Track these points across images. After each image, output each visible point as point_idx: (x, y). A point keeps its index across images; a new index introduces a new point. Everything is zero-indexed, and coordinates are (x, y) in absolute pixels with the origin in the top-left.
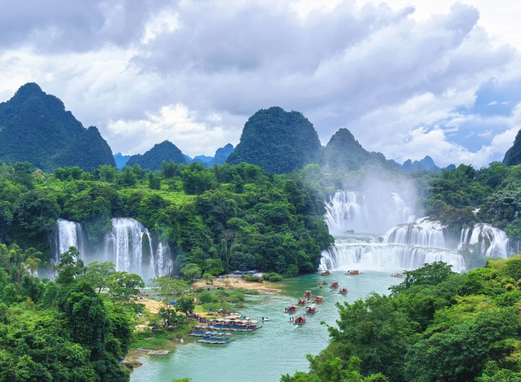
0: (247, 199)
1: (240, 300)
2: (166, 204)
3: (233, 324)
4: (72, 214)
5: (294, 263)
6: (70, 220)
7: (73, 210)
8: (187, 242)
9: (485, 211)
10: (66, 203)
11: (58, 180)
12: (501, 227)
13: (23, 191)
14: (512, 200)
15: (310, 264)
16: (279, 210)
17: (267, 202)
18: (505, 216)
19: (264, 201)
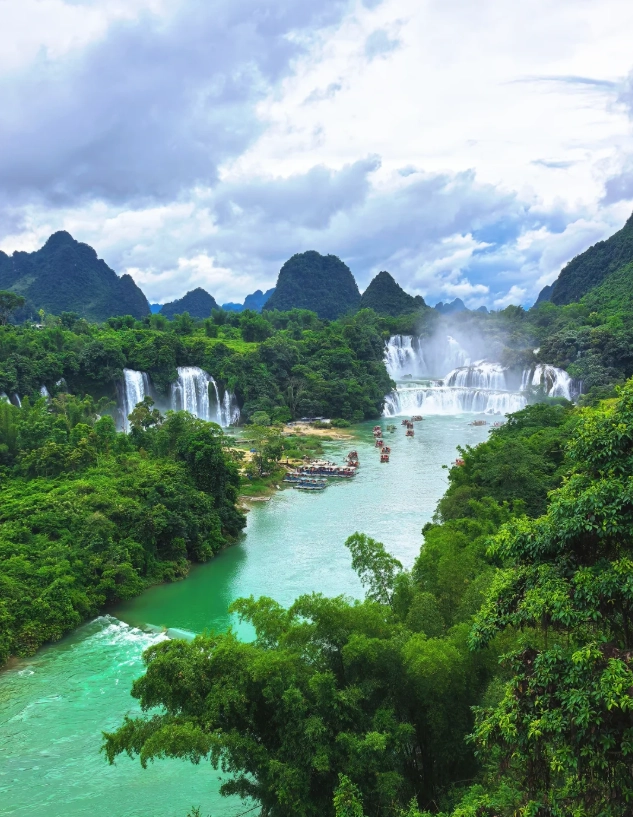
0: (308, 346)
1: (318, 446)
2: (231, 352)
3: (322, 470)
4: (138, 363)
5: (359, 409)
6: (136, 370)
7: (138, 360)
8: (253, 390)
9: (547, 352)
10: (131, 353)
11: (112, 330)
12: (563, 368)
13: (87, 341)
14: (575, 340)
15: (374, 409)
16: (342, 356)
17: (328, 348)
18: (567, 356)
19: (325, 348)
